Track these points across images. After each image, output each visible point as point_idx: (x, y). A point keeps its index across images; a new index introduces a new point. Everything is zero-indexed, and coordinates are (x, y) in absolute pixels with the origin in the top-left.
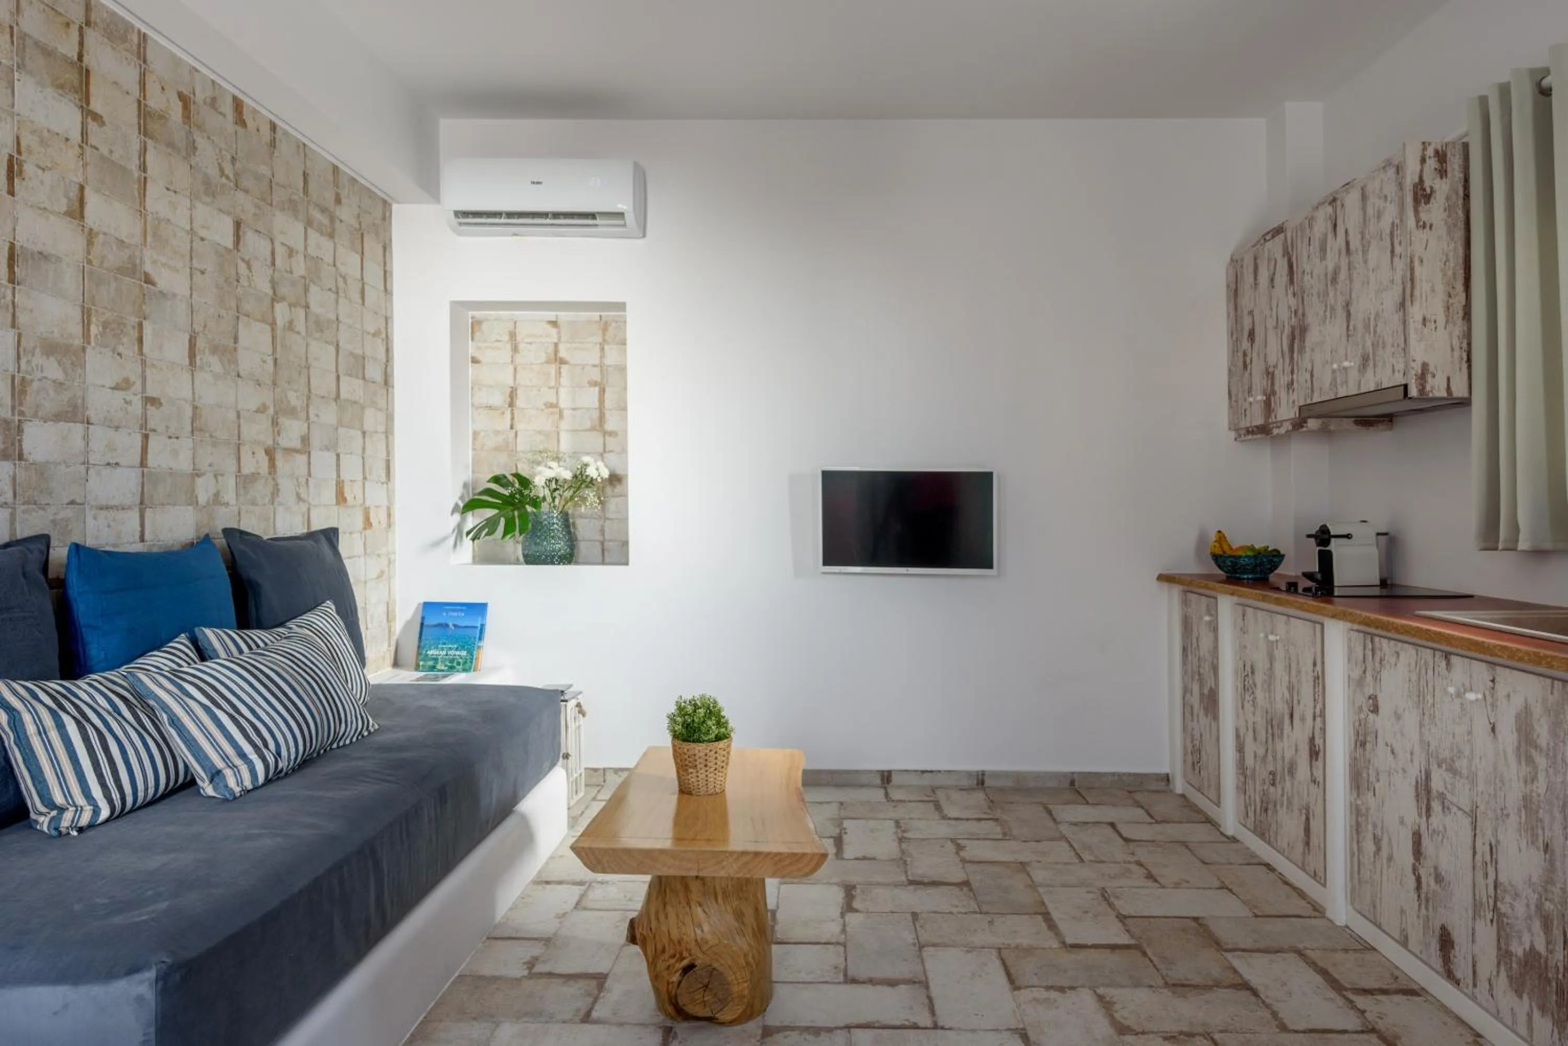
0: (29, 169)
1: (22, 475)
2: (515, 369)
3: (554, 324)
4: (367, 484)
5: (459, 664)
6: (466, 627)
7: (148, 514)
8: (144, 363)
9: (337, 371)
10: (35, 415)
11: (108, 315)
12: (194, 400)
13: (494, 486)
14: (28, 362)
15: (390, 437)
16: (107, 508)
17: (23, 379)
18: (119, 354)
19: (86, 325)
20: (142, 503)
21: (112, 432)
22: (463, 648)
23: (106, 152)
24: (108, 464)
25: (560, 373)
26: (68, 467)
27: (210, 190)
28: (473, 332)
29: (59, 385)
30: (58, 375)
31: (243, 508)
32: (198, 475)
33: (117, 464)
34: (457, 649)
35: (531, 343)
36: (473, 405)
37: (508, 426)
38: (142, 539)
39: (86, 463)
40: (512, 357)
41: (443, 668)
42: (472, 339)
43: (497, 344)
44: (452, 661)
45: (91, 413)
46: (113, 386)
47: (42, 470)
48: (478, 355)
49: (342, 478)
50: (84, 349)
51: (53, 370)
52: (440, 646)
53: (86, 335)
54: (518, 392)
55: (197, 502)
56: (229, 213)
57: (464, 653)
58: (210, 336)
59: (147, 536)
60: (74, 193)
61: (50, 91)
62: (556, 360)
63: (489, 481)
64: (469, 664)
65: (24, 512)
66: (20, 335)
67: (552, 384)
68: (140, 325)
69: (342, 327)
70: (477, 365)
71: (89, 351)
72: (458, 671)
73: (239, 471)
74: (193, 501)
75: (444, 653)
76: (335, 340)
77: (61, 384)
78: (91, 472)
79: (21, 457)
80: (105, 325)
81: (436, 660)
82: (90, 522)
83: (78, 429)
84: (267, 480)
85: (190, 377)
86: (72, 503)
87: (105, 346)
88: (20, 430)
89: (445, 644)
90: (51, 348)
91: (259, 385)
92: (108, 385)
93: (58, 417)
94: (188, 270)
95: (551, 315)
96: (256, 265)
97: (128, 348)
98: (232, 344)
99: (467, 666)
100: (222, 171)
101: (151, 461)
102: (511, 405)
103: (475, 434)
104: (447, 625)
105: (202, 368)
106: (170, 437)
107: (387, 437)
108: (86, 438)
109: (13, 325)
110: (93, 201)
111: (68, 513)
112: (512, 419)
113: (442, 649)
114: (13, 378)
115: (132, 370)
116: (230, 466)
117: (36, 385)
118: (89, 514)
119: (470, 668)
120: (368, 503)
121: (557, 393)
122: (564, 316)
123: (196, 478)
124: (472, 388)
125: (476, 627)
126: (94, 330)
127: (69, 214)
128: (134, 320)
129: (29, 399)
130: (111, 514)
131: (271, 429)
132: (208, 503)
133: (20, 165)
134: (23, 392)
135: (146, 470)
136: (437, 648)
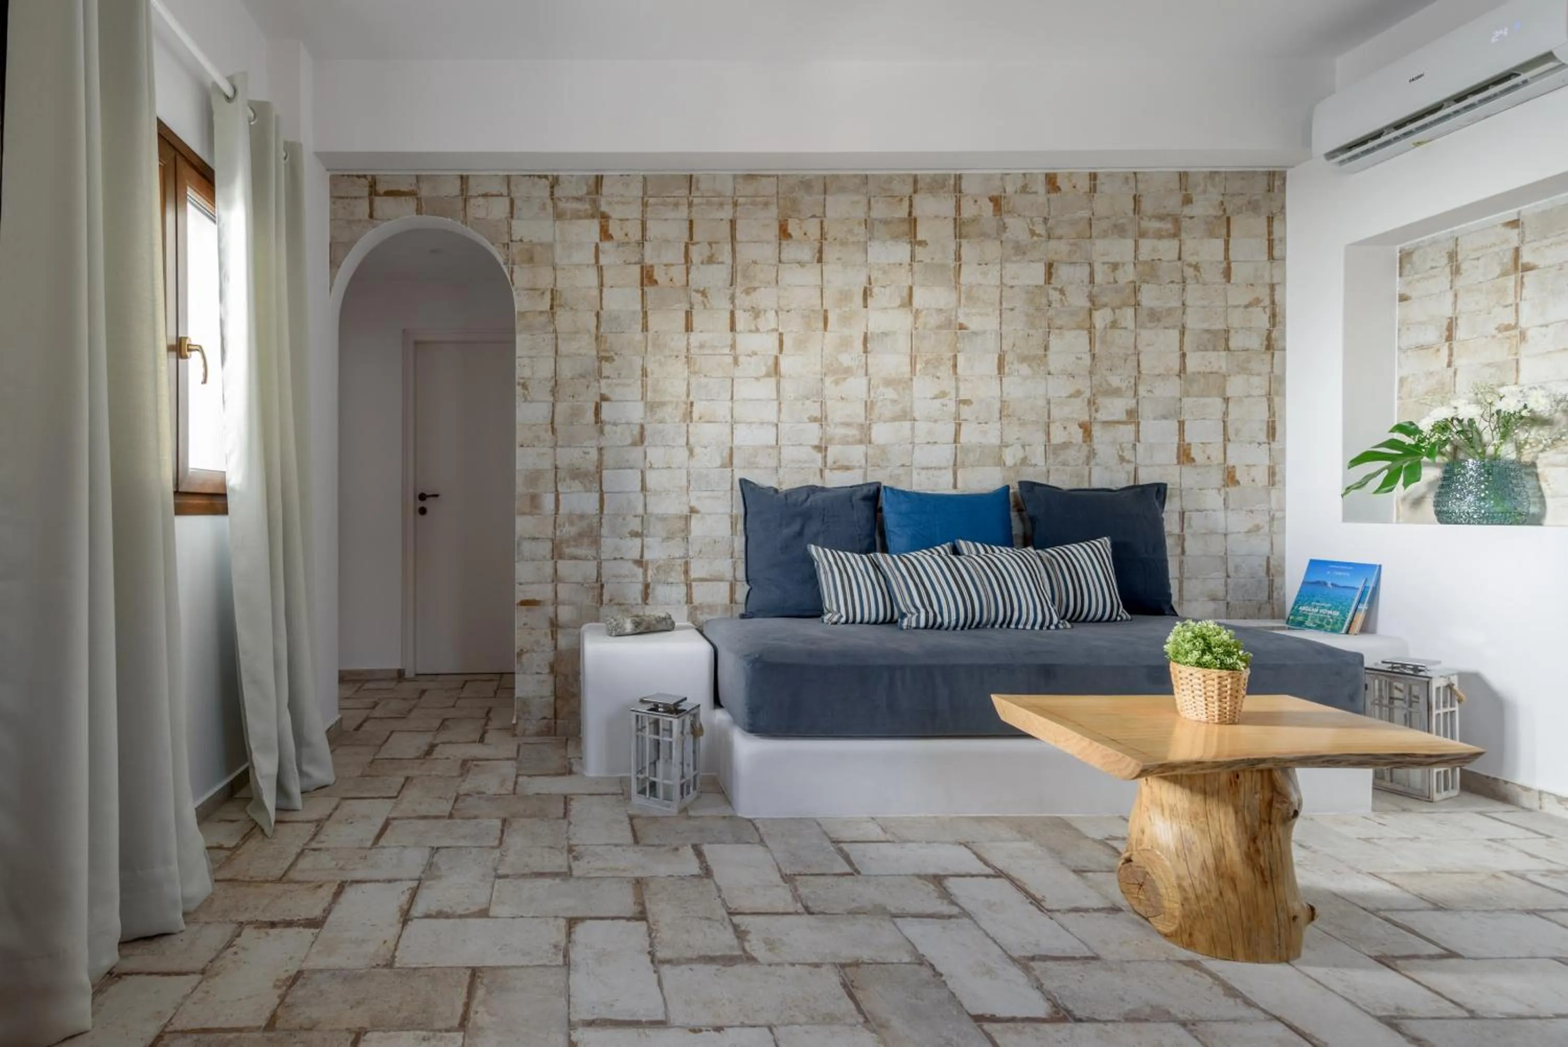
0: (876, 290)
1: (871, 452)
2: (1456, 296)
3: (1514, 224)
4: (1230, 446)
5: (1328, 623)
6: (1344, 587)
7: (960, 473)
8: (957, 380)
9: (1181, 348)
10: (879, 419)
11: (929, 356)
12: (1001, 396)
13: (1399, 436)
14: (875, 393)
15: (1277, 400)
16: (927, 468)
17: (872, 402)
18: (938, 378)
19: (913, 364)
20: (955, 465)
21: (932, 424)
22: (1336, 608)
23: (928, 261)
24: (928, 443)
25: (1522, 283)
26: (900, 445)
27: (1020, 250)
28: (1401, 268)
29: (894, 402)
30: (894, 396)
31: (1052, 468)
32: (1007, 446)
33: (935, 443)
34: (1329, 609)
35: (1478, 259)
36: (1400, 348)
37: (1445, 365)
38: (955, 486)
39: (912, 443)
40: (1452, 281)
41: (1311, 625)
42: (1401, 275)
43: (1432, 272)
44: (1322, 620)
45: (916, 415)
46: (932, 396)
47: (883, 449)
48: (1407, 292)
49: (1188, 439)
50: (911, 379)
51: (890, 393)
52: (1313, 603)
53: (913, 371)
54: (1459, 321)
55: (1004, 464)
56: (1040, 260)
57: (1336, 614)
58: (1019, 351)
59: (959, 485)
60: (905, 293)
61: (889, 243)
62: (1516, 268)
63: (1391, 431)
64: (1339, 625)
65: (873, 471)
66: (870, 380)
67: (1510, 300)
68: (955, 357)
69: (1189, 311)
70: (1405, 303)
71: (915, 379)
72: (1326, 630)
73: (1049, 440)
74: (1000, 463)
75: (1317, 610)
76: (1180, 324)
77: (896, 401)
78: (916, 448)
79: (870, 442)
80: (927, 363)
81: (1306, 616)
82: (915, 476)
83: (907, 424)
84: (1081, 446)
85: (999, 382)
86: (903, 465)
87: (927, 375)
88: (869, 428)
89: (1318, 602)
90: (888, 382)
91: (1073, 377)
92: (928, 396)
93: (894, 419)
94: (998, 312)
95: (1510, 214)
96: (1069, 290)
97: (945, 371)
98: (1042, 352)
99: (1336, 627)
100: (1033, 233)
101: (963, 439)
102: (1449, 338)
103: (1402, 380)
104: (1325, 584)
105: (1009, 375)
106: (980, 423)
107: (1270, 400)
108: (913, 429)
109: (866, 374)
110: (918, 293)
111: (901, 471)
112: (1451, 355)
113: (1315, 607)
114: (866, 402)
115: (947, 384)
116: (1040, 437)
117: (879, 404)
118: (915, 472)
119: (1341, 629)
120: (1231, 462)
121: (1517, 311)
122: (1528, 209)
123: (1004, 449)
124: (1399, 330)
125: (1358, 589)
126: (918, 367)
127: (902, 306)
128: (951, 354)
129: (876, 411)
130: (930, 472)
131: (1087, 409)
132: (1015, 465)
133: (871, 290)
134: (872, 408)
135: (958, 445)
136: (1309, 605)
